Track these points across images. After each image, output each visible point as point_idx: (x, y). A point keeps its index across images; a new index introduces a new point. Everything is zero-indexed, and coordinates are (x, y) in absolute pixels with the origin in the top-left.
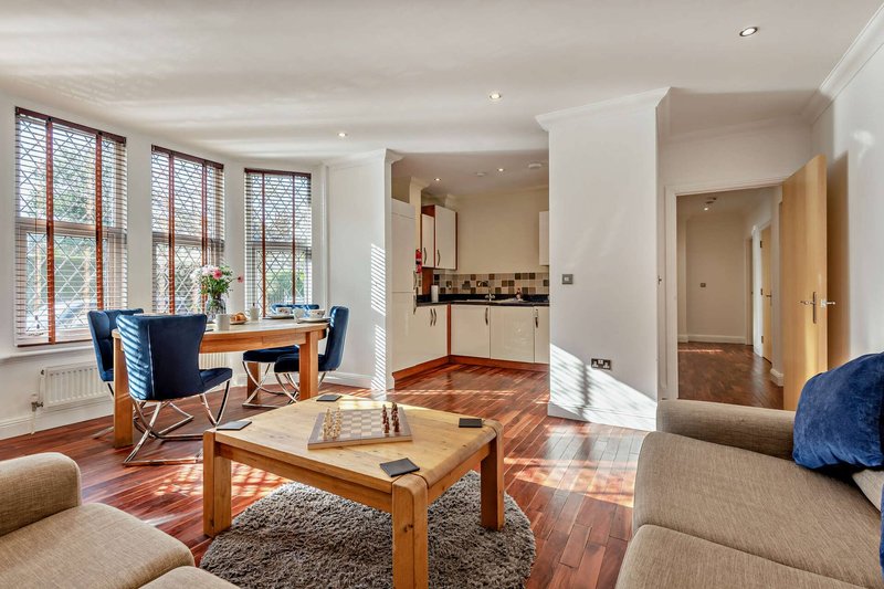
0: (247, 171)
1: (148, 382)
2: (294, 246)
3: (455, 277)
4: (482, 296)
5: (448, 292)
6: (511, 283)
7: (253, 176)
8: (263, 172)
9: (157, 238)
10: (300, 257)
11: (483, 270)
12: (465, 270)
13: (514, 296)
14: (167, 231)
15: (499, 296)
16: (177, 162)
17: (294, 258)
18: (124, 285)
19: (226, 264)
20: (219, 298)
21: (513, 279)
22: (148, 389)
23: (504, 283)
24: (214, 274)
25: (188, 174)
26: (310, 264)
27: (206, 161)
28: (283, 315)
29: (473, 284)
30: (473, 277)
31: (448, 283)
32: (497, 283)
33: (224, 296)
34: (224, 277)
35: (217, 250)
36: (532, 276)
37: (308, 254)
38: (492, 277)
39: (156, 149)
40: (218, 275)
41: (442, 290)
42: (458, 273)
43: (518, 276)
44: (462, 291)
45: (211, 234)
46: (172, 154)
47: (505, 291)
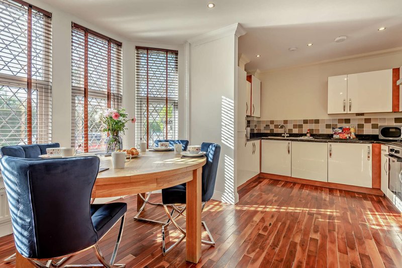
0: (138, 48)
1: (30, 239)
2: (167, 100)
3: (259, 122)
4: (279, 135)
5: (256, 132)
6: (300, 126)
7: (140, 51)
8: (148, 49)
9: (75, 91)
10: (171, 107)
11: (279, 118)
12: (267, 118)
13: (305, 135)
14: (83, 86)
15: (291, 135)
16: (90, 36)
17: (167, 107)
18: (50, 124)
19: (124, 108)
20: (117, 136)
21: (302, 123)
22: (31, 248)
23: (295, 126)
24: (113, 115)
25: (98, 48)
26: (177, 112)
27: (110, 39)
28: (164, 148)
29: (272, 127)
30: (272, 122)
31: (256, 126)
32: (290, 126)
33: (121, 134)
34: (121, 118)
35: (118, 102)
36: (317, 121)
37: (176, 105)
38: (286, 122)
39: (75, 26)
40: (116, 116)
41: (252, 130)
42: (261, 119)
43: (306, 122)
44: (263, 131)
45: (114, 90)
46: (87, 31)
47: (296, 131)
